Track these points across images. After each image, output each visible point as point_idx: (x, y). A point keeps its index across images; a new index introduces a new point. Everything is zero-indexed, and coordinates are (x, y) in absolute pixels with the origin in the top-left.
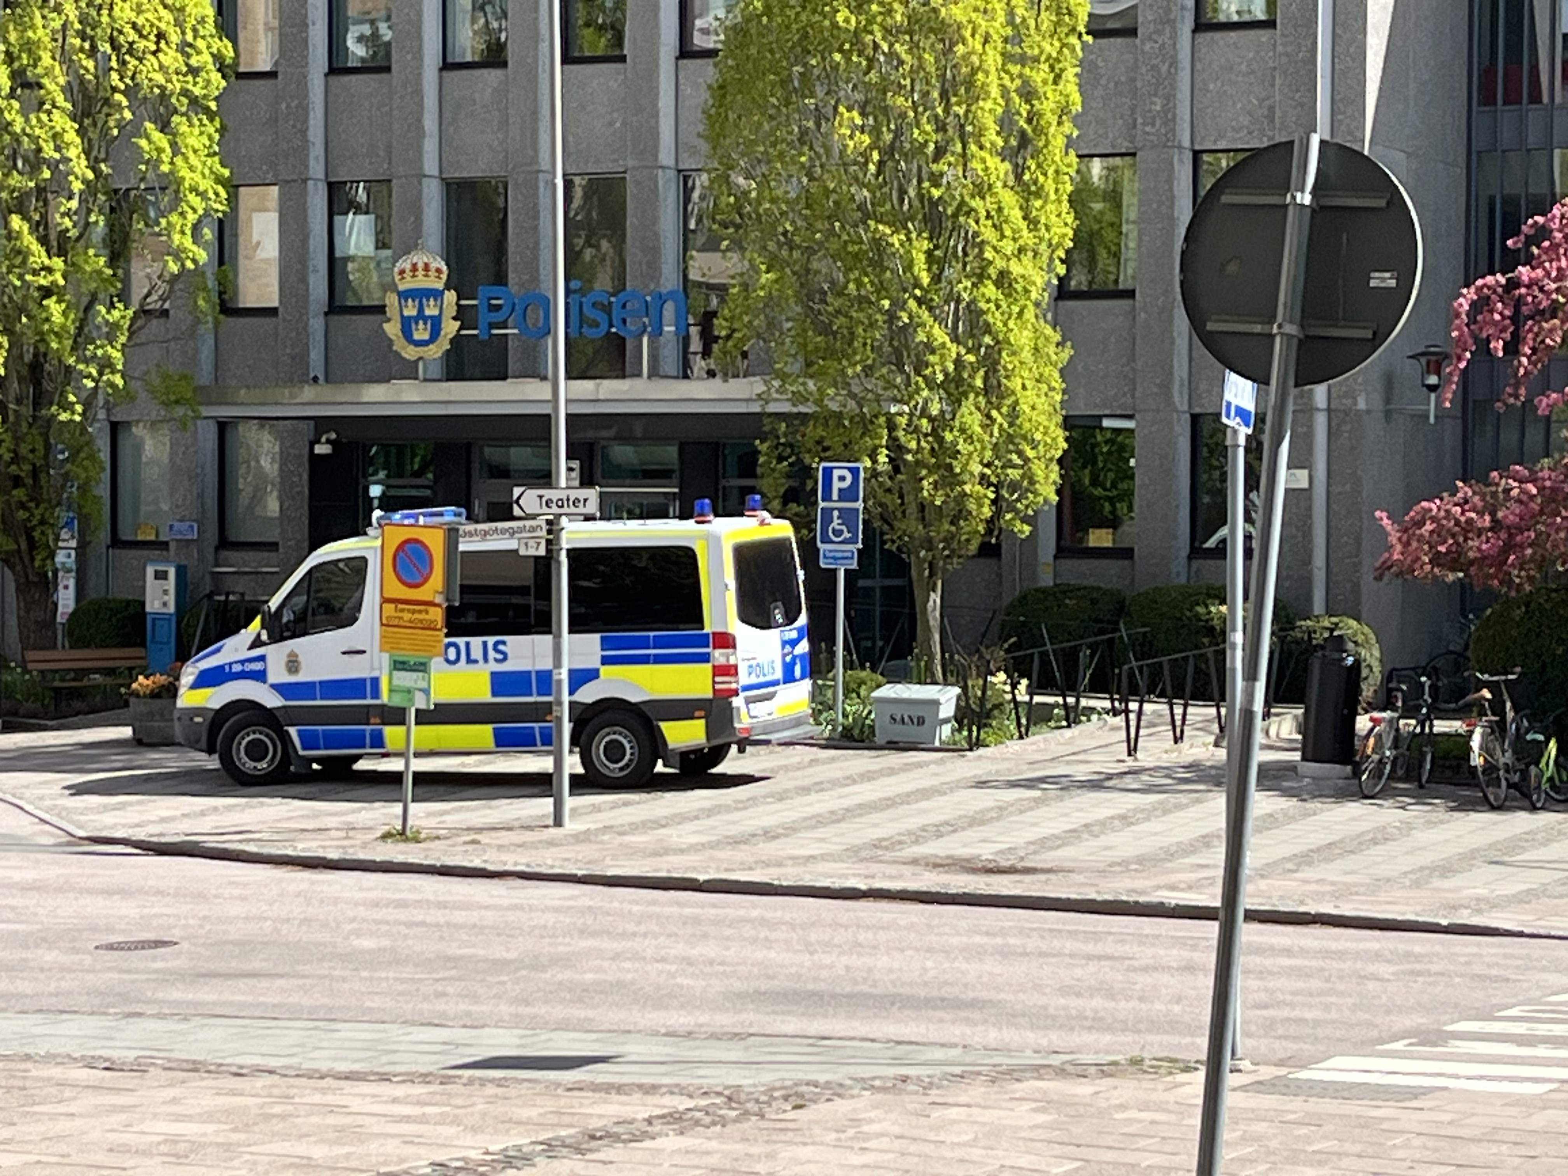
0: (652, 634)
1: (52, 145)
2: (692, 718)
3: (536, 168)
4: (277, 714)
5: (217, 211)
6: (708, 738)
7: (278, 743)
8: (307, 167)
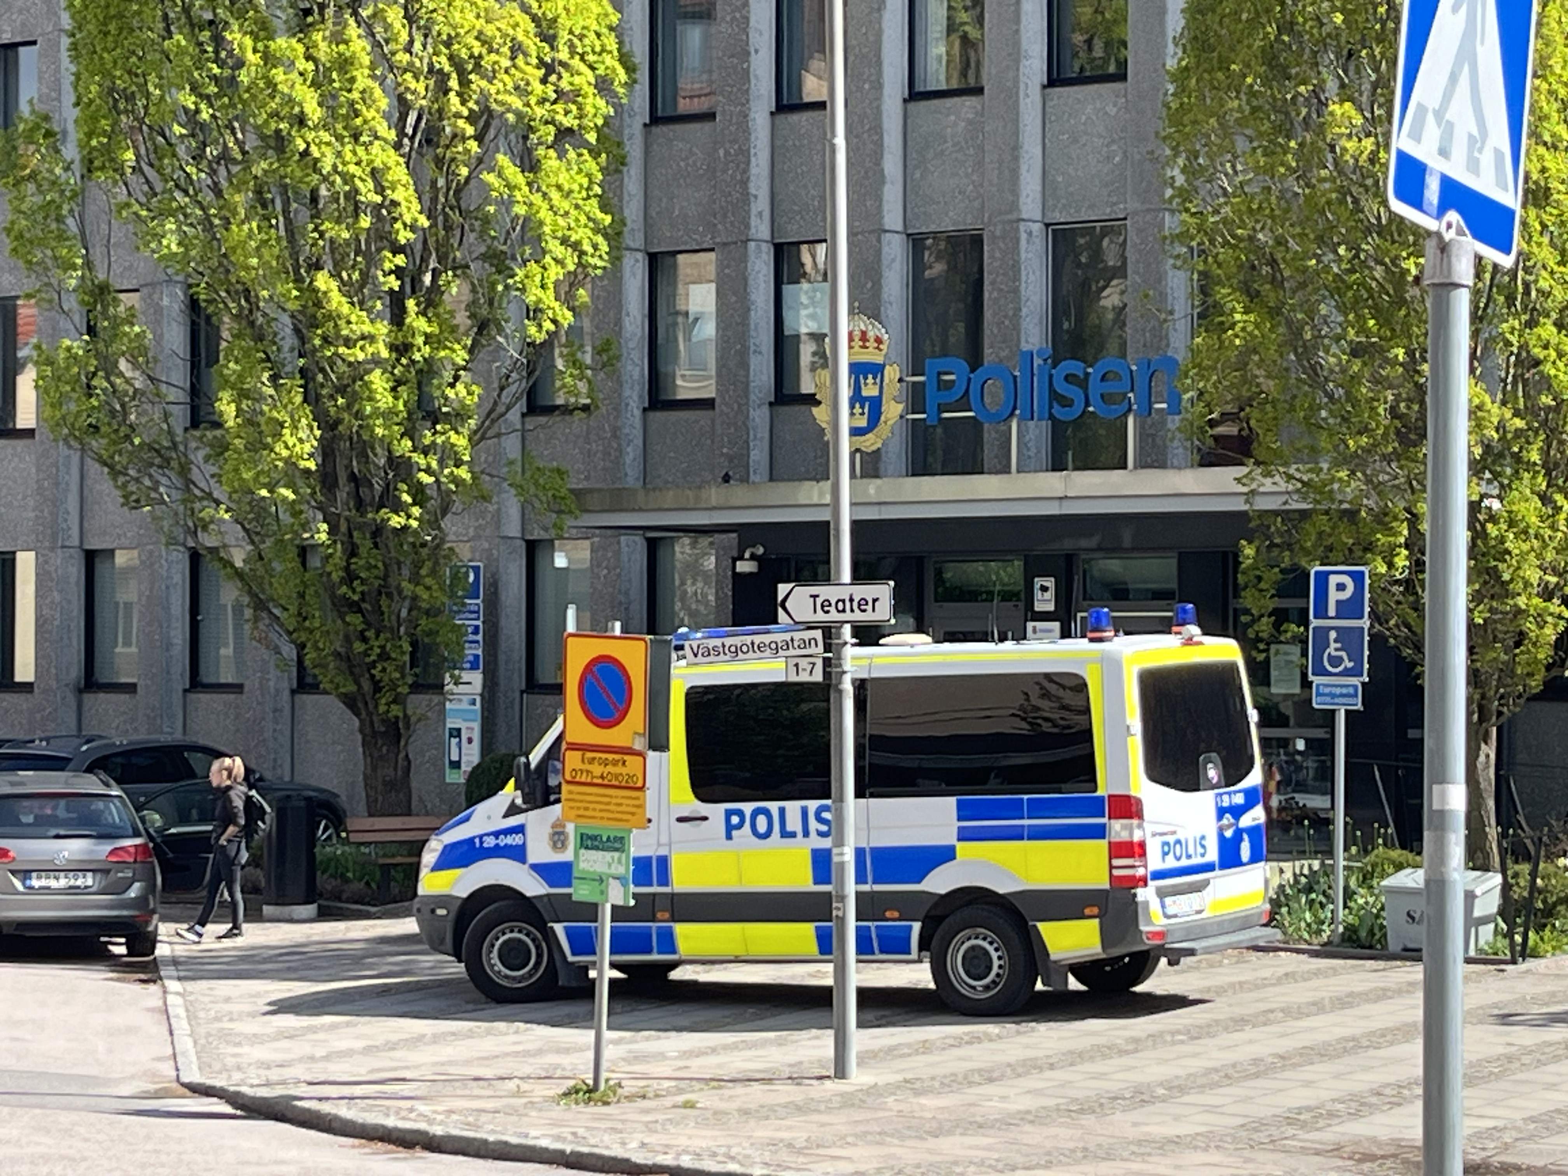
0: (1026, 797)
1: (371, 185)
2: (1083, 917)
3: (1014, 216)
4: (539, 906)
5: (595, 267)
6: (1105, 945)
7: (544, 945)
8: (748, 226)
